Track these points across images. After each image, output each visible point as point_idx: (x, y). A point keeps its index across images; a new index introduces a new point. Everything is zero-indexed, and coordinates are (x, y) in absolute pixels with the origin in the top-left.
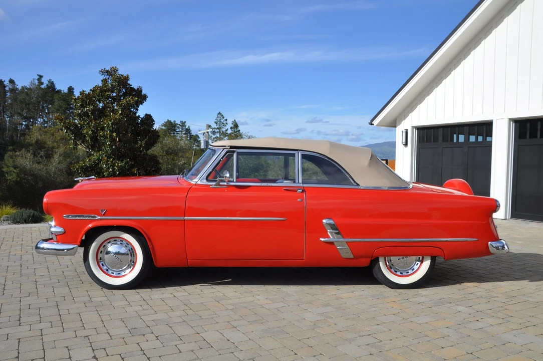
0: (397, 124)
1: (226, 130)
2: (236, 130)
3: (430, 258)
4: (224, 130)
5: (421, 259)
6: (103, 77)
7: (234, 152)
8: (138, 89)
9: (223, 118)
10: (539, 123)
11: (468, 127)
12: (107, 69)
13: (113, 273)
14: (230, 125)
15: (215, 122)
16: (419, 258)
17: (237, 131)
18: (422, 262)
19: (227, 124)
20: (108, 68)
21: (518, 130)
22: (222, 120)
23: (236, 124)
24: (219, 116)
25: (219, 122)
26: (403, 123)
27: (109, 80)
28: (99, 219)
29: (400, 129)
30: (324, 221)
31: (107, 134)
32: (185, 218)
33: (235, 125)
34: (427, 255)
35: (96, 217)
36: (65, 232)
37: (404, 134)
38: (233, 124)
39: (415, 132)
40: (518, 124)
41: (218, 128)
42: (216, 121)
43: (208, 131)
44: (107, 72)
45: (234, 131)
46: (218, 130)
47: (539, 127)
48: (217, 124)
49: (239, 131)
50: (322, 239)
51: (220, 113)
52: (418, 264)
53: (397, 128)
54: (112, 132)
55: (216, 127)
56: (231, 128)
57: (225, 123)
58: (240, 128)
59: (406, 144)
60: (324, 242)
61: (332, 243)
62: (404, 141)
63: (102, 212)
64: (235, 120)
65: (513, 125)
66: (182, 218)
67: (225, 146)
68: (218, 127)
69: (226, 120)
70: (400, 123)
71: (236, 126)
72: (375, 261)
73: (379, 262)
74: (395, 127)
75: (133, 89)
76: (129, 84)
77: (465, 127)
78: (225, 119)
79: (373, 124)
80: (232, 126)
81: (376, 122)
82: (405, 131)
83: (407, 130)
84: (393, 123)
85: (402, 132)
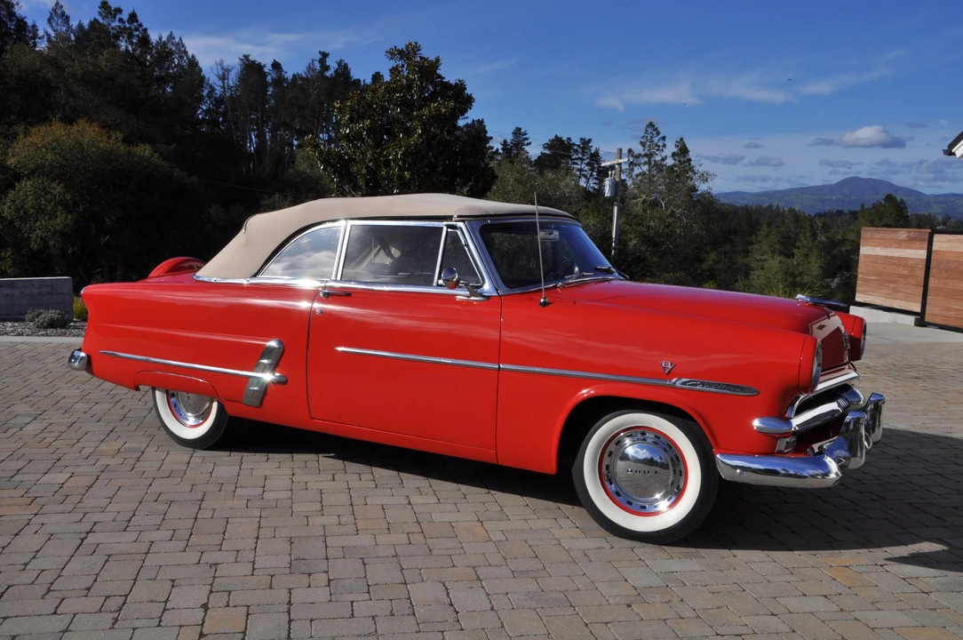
1: (663, 159)
2: (682, 159)
4: (658, 158)
6: (392, 64)
8: (456, 84)
9: (658, 133)
12: (399, 48)
14: (671, 148)
15: (641, 143)
17: (685, 162)
19: (664, 146)
20: (401, 46)
22: (656, 140)
23: (684, 145)
24: (650, 130)
25: (648, 143)
27: (404, 69)
31: (393, 174)
33: (680, 150)
38: (677, 146)
41: (646, 155)
42: (643, 140)
43: (620, 161)
44: (401, 53)
45: (679, 161)
46: (646, 159)
48: (644, 146)
49: (690, 160)
51: (651, 125)
54: (402, 169)
55: (643, 153)
56: (674, 155)
57: (661, 144)
58: (691, 155)
64: (682, 139)
68: (646, 151)
69: (664, 138)
71: (683, 150)
75: (447, 86)
76: (439, 76)
78: (661, 135)
79: (954, 154)
80: (676, 150)
81: (959, 149)
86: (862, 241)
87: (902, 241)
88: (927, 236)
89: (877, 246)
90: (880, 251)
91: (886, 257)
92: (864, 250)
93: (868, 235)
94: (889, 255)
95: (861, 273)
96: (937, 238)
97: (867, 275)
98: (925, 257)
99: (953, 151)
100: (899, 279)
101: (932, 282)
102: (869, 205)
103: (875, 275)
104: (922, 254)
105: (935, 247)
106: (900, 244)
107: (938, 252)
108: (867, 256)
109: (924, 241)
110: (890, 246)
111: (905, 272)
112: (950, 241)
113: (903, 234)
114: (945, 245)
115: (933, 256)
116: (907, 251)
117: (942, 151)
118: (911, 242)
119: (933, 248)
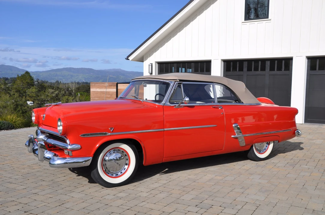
0: (144, 59)
3: (273, 142)
5: (268, 143)
7: (181, 83)
10: (238, 63)
11: (194, 63)
13: (113, 175)
16: (268, 142)
18: (269, 144)
21: (226, 66)
26: (148, 59)
28: (110, 135)
29: (146, 64)
30: (233, 125)
32: (165, 129)
34: (272, 141)
35: (107, 134)
36: (81, 148)
37: (150, 66)
39: (157, 65)
40: (226, 63)
47: (238, 65)
50: (232, 136)
52: (267, 146)
53: (144, 62)
59: (151, 74)
60: (233, 137)
61: (236, 138)
62: (150, 71)
63: (111, 129)
65: (223, 63)
66: (163, 130)
67: (176, 80)
70: (146, 59)
72: (252, 146)
73: (253, 147)
74: (143, 62)
77: (192, 64)
79: (129, 60)
81: (131, 58)
82: (150, 64)
83: (152, 64)
84: (141, 59)
85: (149, 65)
86: (91, 87)
88: (116, 84)
89: (97, 88)
90: (98, 90)
91: (101, 92)
92: (92, 90)
93: (93, 85)
94: (102, 91)
95: (92, 97)
96: (119, 85)
97: (94, 98)
98: (116, 91)
99: (129, 58)
100: (107, 98)
102: (20, 75)
103: (97, 98)
104: (115, 90)
105: (119, 88)
106: (106, 87)
107: (120, 89)
108: (93, 92)
109: (115, 86)
110: (103, 88)
111: (109, 96)
112: (124, 86)
113: (106, 84)
114: (122, 87)
115: (119, 91)
116: (110, 89)
117: (126, 59)
118: (110, 86)
119: (118, 88)
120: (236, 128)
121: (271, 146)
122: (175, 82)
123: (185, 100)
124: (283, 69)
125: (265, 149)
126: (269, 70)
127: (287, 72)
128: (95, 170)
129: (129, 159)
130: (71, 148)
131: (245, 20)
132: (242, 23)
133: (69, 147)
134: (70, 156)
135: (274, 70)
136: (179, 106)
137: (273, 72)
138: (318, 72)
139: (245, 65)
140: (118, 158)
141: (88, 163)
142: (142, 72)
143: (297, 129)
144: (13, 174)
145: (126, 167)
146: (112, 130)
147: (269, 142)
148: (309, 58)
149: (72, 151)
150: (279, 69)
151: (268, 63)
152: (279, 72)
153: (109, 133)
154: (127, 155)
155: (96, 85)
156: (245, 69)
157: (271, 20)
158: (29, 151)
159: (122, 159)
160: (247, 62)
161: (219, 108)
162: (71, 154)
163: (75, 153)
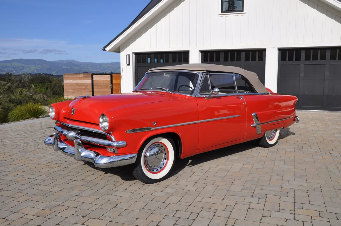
0: (121, 50)
3: (279, 129)
7: (208, 74)
10: (215, 53)
11: (172, 54)
13: (154, 171)
18: (276, 131)
21: (203, 57)
26: (125, 50)
28: (153, 130)
29: (123, 54)
30: (253, 115)
32: (199, 121)
35: (150, 129)
36: (127, 145)
37: (128, 57)
39: (134, 56)
40: (203, 54)
47: (215, 56)
50: (252, 125)
52: (274, 133)
53: (121, 53)
59: (129, 64)
61: (255, 127)
62: (128, 62)
65: (200, 54)
67: (204, 71)
70: (123, 50)
73: (265, 134)
74: (120, 52)
77: (170, 54)
79: (106, 50)
81: (108, 49)
82: (128, 55)
83: (129, 54)
84: (118, 50)
85: (126, 56)
86: (64, 78)
87: (81, 77)
88: (91, 76)
89: (71, 80)
91: (75, 83)
92: (66, 81)
93: (67, 76)
94: (76, 82)
95: (65, 89)
96: (94, 76)
97: (68, 90)
98: (91, 82)
99: (105, 49)
100: (82, 90)
101: (95, 90)
103: (71, 89)
104: (90, 81)
106: (80, 79)
107: (95, 80)
108: (67, 83)
109: (90, 77)
110: (76, 79)
111: (84, 88)
112: (99, 77)
113: (81, 75)
114: (98, 78)
115: (94, 82)
116: (84, 81)
117: (102, 49)
118: (85, 78)
119: (94, 79)
120: (255, 118)
121: (278, 133)
122: (203, 73)
123: (215, 92)
124: (257, 60)
125: (273, 136)
126: (244, 60)
127: (261, 62)
128: (139, 167)
129: (167, 154)
130: (116, 146)
131: (221, 13)
132: (219, 15)
133: (115, 144)
134: (116, 154)
135: (249, 61)
136: (209, 97)
137: (248, 63)
138: (287, 62)
139: (222, 55)
140: (156, 153)
141: (134, 161)
142: (119, 62)
143: (296, 116)
144: (34, 174)
145: (165, 161)
146: (155, 125)
147: (276, 130)
148: (280, 50)
149: (117, 149)
150: (254, 59)
151: (243, 54)
152: (253, 63)
153: (152, 127)
154: (166, 149)
155: (70, 76)
156: (222, 59)
157: (245, 13)
158: (55, 149)
159: (160, 153)
160: (223, 53)
161: (241, 98)
162: (116, 152)
163: (120, 151)
